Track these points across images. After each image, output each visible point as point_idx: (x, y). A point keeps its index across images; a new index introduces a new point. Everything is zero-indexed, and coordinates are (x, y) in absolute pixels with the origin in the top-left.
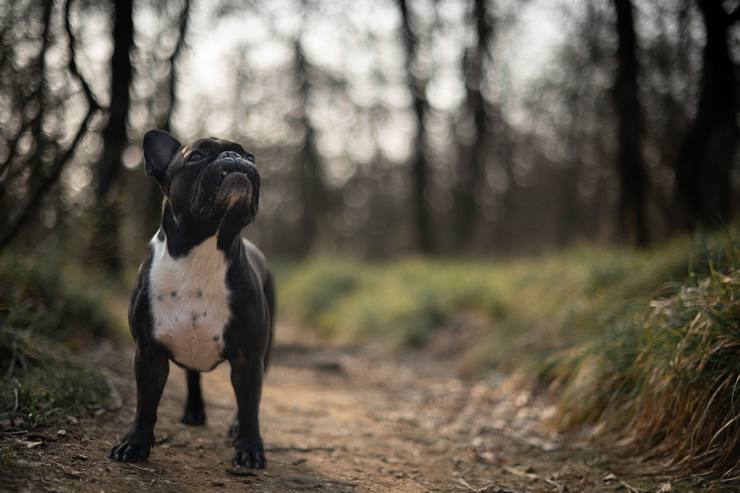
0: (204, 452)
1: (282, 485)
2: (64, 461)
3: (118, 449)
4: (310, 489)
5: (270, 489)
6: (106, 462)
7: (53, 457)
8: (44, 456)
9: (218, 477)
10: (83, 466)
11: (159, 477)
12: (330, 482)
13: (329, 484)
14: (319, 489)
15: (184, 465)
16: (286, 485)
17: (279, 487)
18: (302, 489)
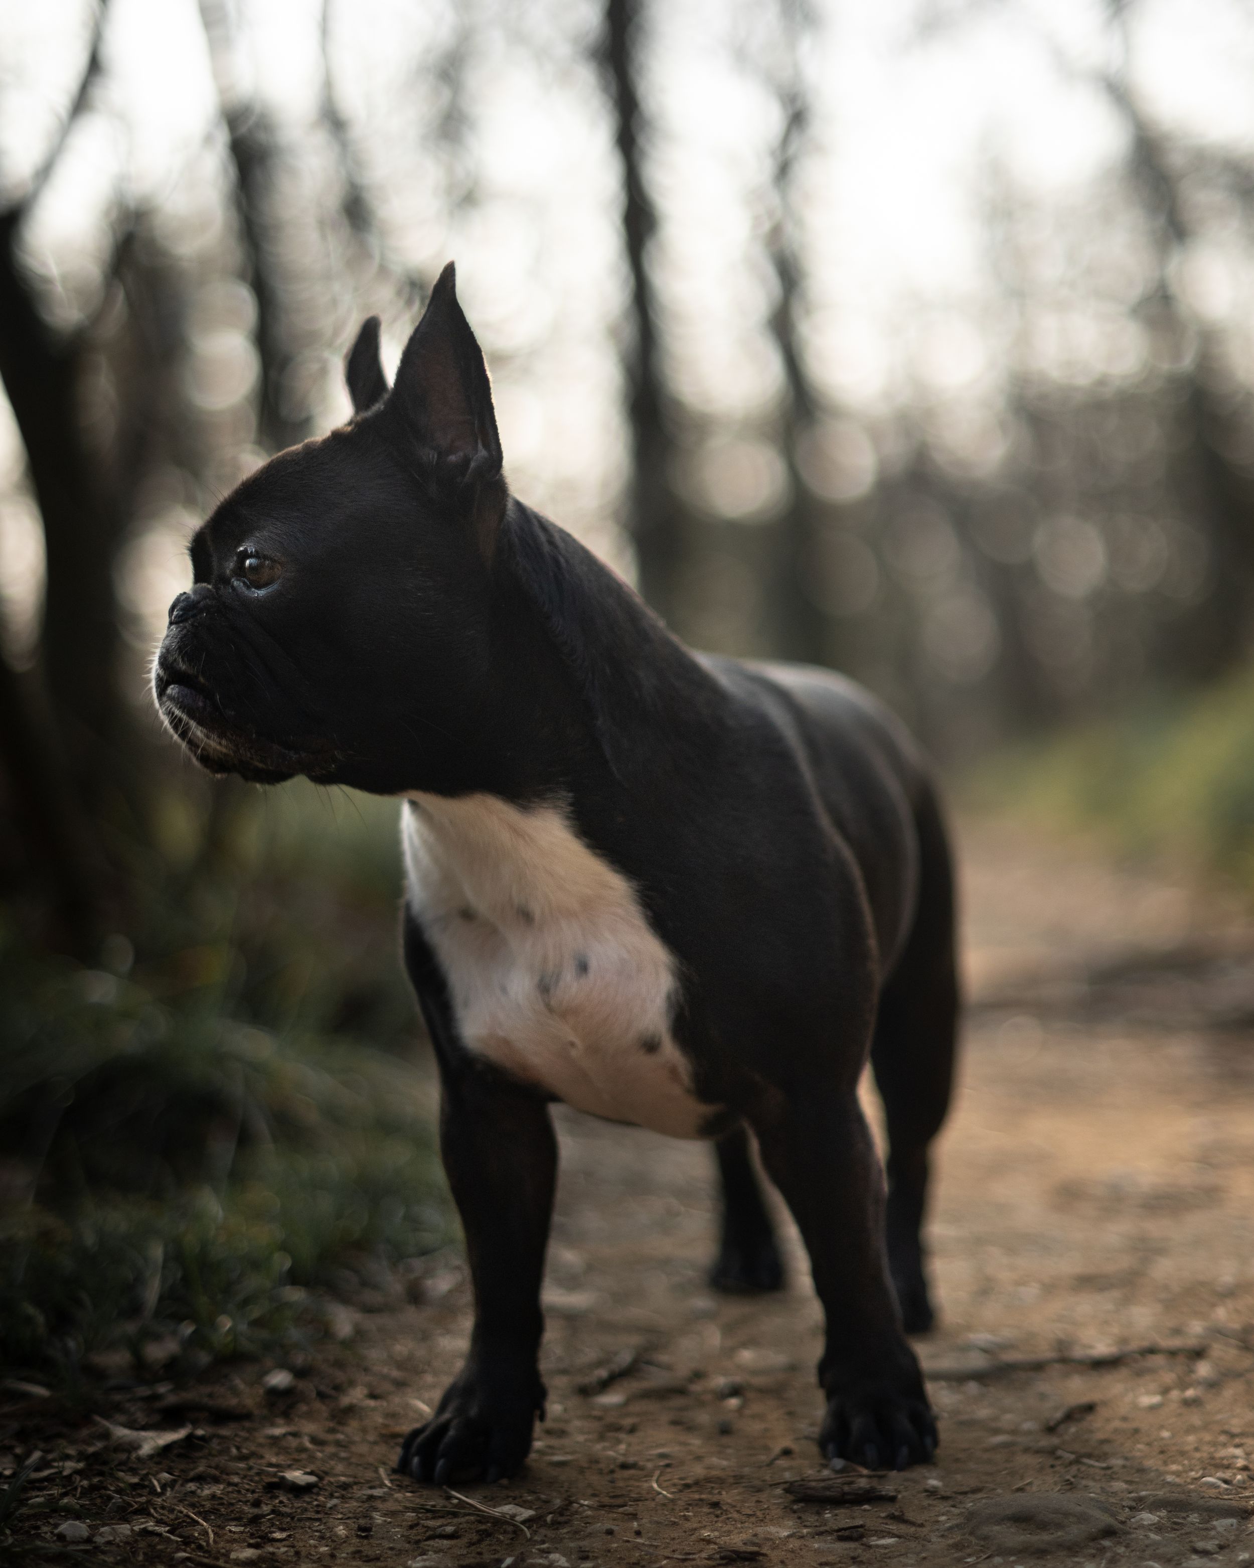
0: (740, 1410)
1: (973, 1540)
2: (232, 1504)
3: (420, 1439)
4: (1072, 1549)
5: (925, 1558)
6: (377, 1492)
7: (199, 1491)
8: (172, 1488)
9: (753, 1519)
10: (288, 1519)
11: (536, 1543)
12: (1156, 1505)
13: (1148, 1517)
14: (1106, 1543)
15: (649, 1476)
16: (986, 1538)
17: (958, 1546)
18: (1041, 1553)
